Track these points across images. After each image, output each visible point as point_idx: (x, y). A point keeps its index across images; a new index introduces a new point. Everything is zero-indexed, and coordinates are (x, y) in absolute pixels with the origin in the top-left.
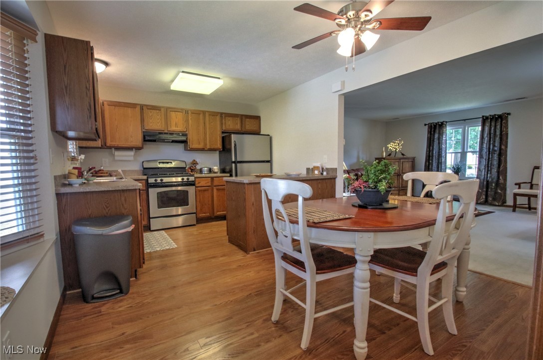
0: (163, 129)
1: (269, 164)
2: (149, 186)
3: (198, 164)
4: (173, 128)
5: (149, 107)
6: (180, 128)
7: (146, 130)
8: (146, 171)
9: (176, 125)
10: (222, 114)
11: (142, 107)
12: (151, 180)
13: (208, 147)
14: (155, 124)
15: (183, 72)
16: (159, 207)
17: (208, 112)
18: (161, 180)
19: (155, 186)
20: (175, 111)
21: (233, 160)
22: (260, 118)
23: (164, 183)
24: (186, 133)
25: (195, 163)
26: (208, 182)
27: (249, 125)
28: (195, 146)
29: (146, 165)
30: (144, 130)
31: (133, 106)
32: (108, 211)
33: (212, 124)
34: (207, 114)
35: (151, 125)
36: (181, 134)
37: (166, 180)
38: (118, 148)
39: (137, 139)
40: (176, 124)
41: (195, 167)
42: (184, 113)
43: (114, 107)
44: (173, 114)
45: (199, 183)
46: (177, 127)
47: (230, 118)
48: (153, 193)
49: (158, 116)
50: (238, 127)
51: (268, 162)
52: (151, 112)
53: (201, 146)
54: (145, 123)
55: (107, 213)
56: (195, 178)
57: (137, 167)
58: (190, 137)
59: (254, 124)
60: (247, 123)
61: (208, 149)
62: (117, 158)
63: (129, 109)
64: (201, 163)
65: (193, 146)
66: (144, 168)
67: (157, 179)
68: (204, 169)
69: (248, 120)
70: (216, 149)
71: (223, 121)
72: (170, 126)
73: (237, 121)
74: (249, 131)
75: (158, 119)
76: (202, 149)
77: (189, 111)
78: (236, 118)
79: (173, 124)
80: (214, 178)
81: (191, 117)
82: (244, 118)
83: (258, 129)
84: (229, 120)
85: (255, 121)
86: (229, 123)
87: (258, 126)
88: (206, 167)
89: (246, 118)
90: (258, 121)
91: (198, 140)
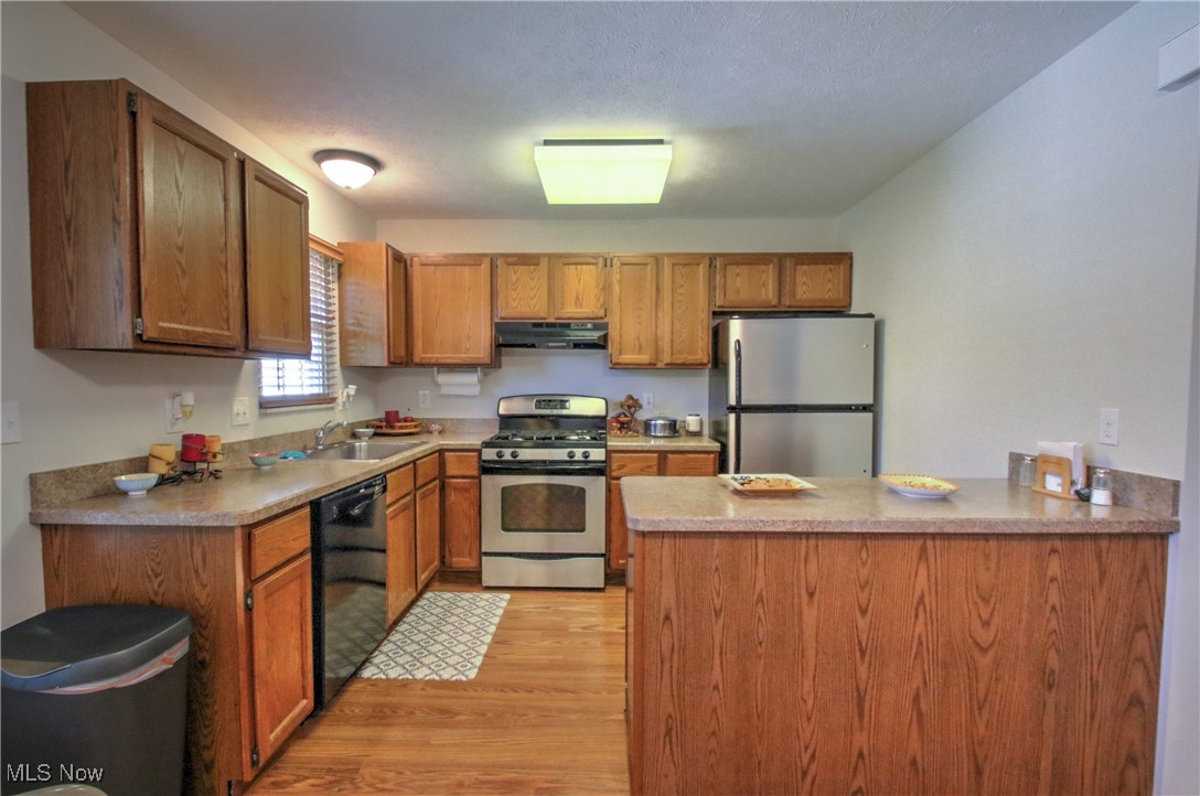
0: (543, 315)
1: (869, 415)
2: (482, 469)
3: (641, 407)
4: (570, 310)
5: (509, 260)
6: (589, 308)
7: (502, 318)
9: (578, 302)
10: (712, 258)
11: (494, 261)
12: (490, 454)
13: (667, 358)
14: (526, 300)
15: (547, 143)
16: (506, 527)
17: (669, 255)
18: (514, 455)
19: (498, 468)
20: (576, 264)
21: (733, 401)
22: (851, 258)
23: (520, 462)
24: (605, 320)
25: (632, 404)
26: (649, 466)
27: (809, 286)
28: (627, 358)
29: (506, 409)
30: (497, 320)
31: (475, 260)
32: (159, 585)
33: (682, 290)
34: (667, 262)
35: (515, 303)
36: (589, 326)
37: (525, 454)
38: (447, 367)
39: (480, 342)
40: (577, 297)
41: (632, 415)
42: (601, 265)
43: (433, 267)
44: (571, 271)
45: (621, 467)
46: (581, 306)
47: (744, 270)
49: (532, 279)
50: (768, 294)
51: (865, 408)
52: (515, 273)
53: (644, 358)
54: (500, 302)
55: (156, 593)
56: (609, 453)
58: (613, 333)
59: (830, 280)
60: (800, 279)
61: (666, 364)
62: (445, 390)
63: (467, 268)
64: (649, 404)
65: (622, 356)
66: (500, 416)
67: (503, 450)
68: (655, 425)
69: (805, 267)
70: (691, 364)
71: (718, 278)
72: (563, 304)
73: (764, 275)
74: (806, 305)
75: (532, 289)
76: (650, 364)
77: (615, 260)
78: (763, 267)
79: (570, 297)
80: (669, 455)
81: (618, 277)
82: (789, 263)
83: (841, 296)
84: (738, 275)
85: (830, 269)
86: (738, 284)
87: (841, 286)
88: (663, 419)
89: (796, 264)
90: (842, 269)
91: (638, 339)
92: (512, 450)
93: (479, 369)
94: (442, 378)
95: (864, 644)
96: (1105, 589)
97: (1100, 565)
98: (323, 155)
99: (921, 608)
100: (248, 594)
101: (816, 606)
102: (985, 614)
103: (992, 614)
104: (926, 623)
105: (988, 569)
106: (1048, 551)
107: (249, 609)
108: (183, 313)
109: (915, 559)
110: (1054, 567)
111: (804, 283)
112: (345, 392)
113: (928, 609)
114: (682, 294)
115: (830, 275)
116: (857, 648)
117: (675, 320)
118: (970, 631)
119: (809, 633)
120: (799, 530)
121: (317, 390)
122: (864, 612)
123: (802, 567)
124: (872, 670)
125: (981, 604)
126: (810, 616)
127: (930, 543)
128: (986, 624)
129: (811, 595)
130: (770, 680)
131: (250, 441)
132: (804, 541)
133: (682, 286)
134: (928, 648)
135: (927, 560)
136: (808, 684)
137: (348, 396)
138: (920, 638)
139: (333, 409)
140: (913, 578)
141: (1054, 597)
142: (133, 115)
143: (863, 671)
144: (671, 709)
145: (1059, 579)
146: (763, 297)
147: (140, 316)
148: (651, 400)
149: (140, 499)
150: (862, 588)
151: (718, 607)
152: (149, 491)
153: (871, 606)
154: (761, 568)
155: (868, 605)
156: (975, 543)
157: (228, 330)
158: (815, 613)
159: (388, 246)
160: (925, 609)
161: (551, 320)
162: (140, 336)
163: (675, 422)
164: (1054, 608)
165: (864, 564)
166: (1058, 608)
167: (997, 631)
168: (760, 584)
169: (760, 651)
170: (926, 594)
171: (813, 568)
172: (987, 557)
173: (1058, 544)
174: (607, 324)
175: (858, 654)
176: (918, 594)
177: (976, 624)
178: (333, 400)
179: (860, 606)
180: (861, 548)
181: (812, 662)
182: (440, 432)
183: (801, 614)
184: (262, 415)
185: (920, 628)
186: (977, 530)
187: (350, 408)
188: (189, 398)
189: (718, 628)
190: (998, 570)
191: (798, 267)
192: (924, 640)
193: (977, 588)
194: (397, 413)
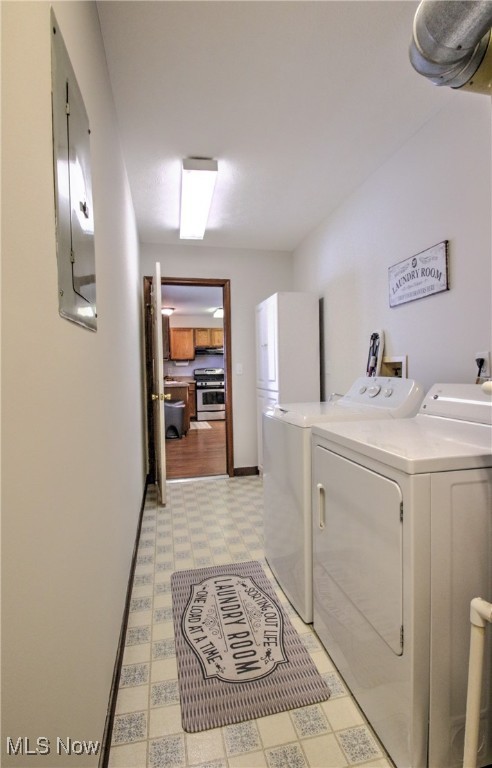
0: (209, 345)
2: (197, 388)
4: (216, 344)
5: (199, 330)
7: (197, 346)
8: (197, 377)
11: (194, 330)
12: (199, 384)
16: (204, 404)
18: (206, 384)
19: (202, 388)
20: (217, 331)
23: (208, 386)
29: (197, 373)
30: (195, 347)
31: (188, 329)
35: (201, 342)
37: (209, 384)
38: (179, 361)
39: (191, 353)
43: (176, 332)
44: (216, 333)
46: (220, 343)
48: (200, 393)
49: (205, 335)
52: (201, 333)
54: (197, 342)
57: (190, 374)
63: (186, 332)
93: (188, 361)
94: (177, 364)
161: (211, 347)
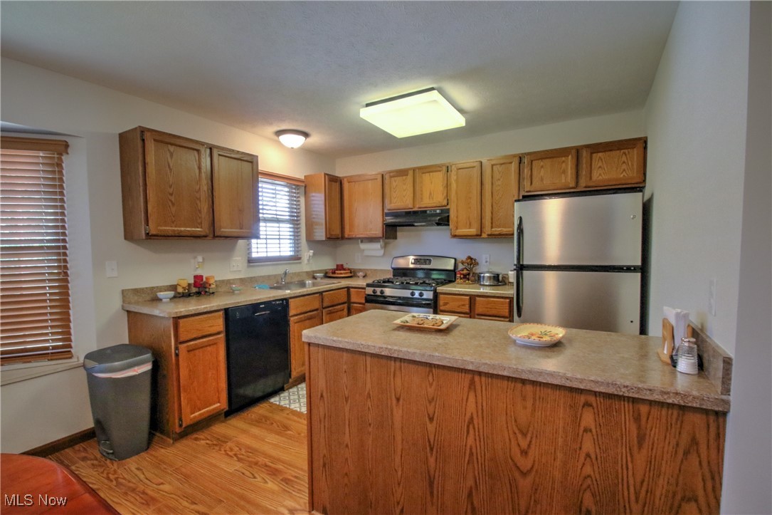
0: (411, 207)
3: (477, 264)
4: (426, 202)
5: (392, 174)
6: (437, 200)
9: (431, 196)
10: (521, 156)
12: (369, 291)
13: (488, 230)
15: (368, 105)
20: (429, 172)
22: (646, 142)
23: (385, 296)
24: (447, 207)
25: (472, 261)
26: (463, 305)
27: (604, 169)
28: (462, 231)
29: (395, 264)
30: (386, 211)
33: (499, 183)
35: (395, 200)
36: (438, 212)
39: (376, 225)
40: (430, 194)
41: (471, 269)
42: (444, 171)
43: (353, 183)
44: (425, 177)
45: (446, 304)
46: (433, 199)
47: (547, 162)
49: (405, 184)
50: (567, 179)
52: (395, 182)
53: (473, 231)
54: (388, 200)
56: (436, 294)
58: (453, 214)
59: (624, 162)
60: (596, 164)
61: (488, 235)
62: (366, 253)
63: (370, 181)
64: (486, 262)
65: (459, 230)
66: (392, 268)
67: (376, 289)
68: (484, 277)
69: (600, 154)
70: (507, 235)
71: (526, 171)
72: (422, 199)
73: (564, 165)
74: (601, 184)
75: (404, 191)
76: (477, 235)
77: (453, 167)
78: (564, 159)
79: (426, 194)
80: (478, 299)
81: (455, 178)
82: (585, 154)
83: (635, 175)
84: (542, 167)
85: (625, 153)
86: (542, 173)
87: (635, 167)
88: (488, 272)
89: (592, 153)
90: (635, 153)
91: (469, 218)
92: (373, 289)
93: (381, 240)
94: (363, 246)
95: (432, 443)
96: (644, 451)
97: (639, 428)
98: (279, 133)
99: (471, 426)
100: (177, 348)
101: (401, 407)
102: (524, 444)
103: (529, 446)
104: (475, 440)
105: (525, 408)
106: (582, 404)
107: (177, 355)
108: (173, 222)
109: (466, 389)
110: (588, 419)
111: (600, 167)
112: (307, 253)
113: (477, 429)
114: (499, 185)
115: (624, 158)
116: (427, 444)
117: (494, 204)
118: (510, 456)
119: (398, 424)
120: (383, 354)
121: (292, 253)
122: (431, 419)
123: (392, 379)
124: (438, 463)
125: (519, 436)
126: (398, 414)
127: (477, 378)
128: (524, 453)
129: (398, 400)
130: (376, 451)
131: (241, 279)
132: (393, 362)
133: (499, 180)
134: (477, 459)
135: (475, 392)
136: (398, 459)
137: (310, 256)
138: (471, 449)
139: (300, 263)
140: (465, 403)
141: (588, 446)
142: (143, 140)
143: (432, 460)
144: (325, 451)
145: (594, 431)
146: (563, 181)
147: (148, 225)
148: (488, 260)
149: (166, 303)
150: (430, 402)
151: (347, 396)
152: (171, 299)
153: (436, 415)
154: (369, 375)
155: (434, 415)
156: (513, 385)
157: (201, 228)
158: (400, 411)
159: (325, 174)
160: (474, 428)
161: (416, 209)
162: (148, 234)
163: (498, 275)
164: (588, 455)
165: (431, 385)
166: (593, 456)
167: (534, 461)
168: (369, 386)
169: (370, 429)
170: (475, 417)
171: (398, 381)
172: (524, 399)
173: (592, 399)
174: (449, 210)
175: (428, 448)
176: (468, 415)
177: (516, 451)
178: (300, 258)
179: (429, 415)
180: (429, 374)
181: (400, 447)
182: (364, 277)
183: (392, 411)
184: (249, 266)
185: (470, 441)
186: (505, 373)
187: (312, 262)
188: (200, 259)
189: (347, 409)
190: (534, 410)
191: (594, 155)
192: (474, 451)
193: (516, 421)
194: (342, 265)
